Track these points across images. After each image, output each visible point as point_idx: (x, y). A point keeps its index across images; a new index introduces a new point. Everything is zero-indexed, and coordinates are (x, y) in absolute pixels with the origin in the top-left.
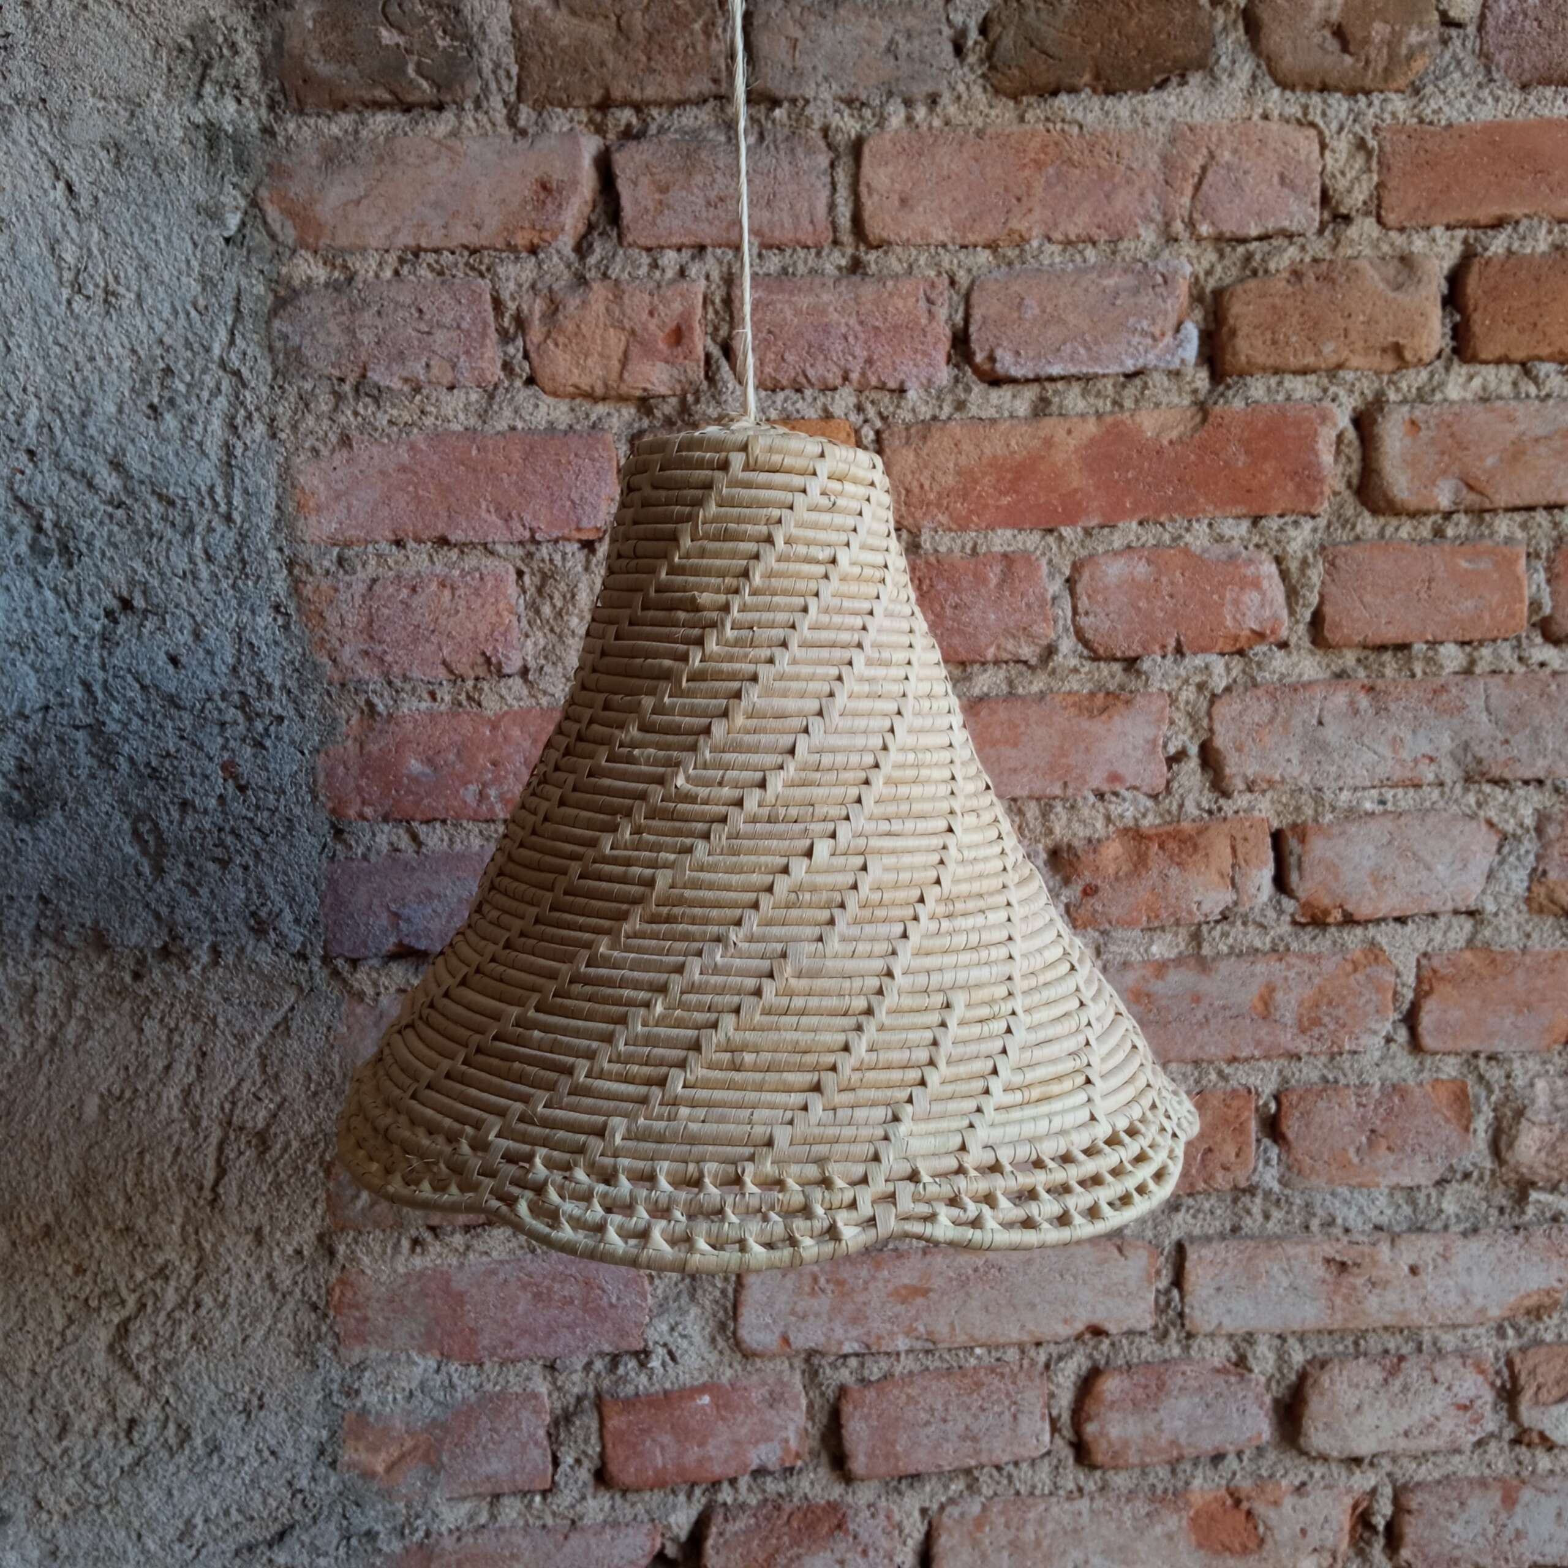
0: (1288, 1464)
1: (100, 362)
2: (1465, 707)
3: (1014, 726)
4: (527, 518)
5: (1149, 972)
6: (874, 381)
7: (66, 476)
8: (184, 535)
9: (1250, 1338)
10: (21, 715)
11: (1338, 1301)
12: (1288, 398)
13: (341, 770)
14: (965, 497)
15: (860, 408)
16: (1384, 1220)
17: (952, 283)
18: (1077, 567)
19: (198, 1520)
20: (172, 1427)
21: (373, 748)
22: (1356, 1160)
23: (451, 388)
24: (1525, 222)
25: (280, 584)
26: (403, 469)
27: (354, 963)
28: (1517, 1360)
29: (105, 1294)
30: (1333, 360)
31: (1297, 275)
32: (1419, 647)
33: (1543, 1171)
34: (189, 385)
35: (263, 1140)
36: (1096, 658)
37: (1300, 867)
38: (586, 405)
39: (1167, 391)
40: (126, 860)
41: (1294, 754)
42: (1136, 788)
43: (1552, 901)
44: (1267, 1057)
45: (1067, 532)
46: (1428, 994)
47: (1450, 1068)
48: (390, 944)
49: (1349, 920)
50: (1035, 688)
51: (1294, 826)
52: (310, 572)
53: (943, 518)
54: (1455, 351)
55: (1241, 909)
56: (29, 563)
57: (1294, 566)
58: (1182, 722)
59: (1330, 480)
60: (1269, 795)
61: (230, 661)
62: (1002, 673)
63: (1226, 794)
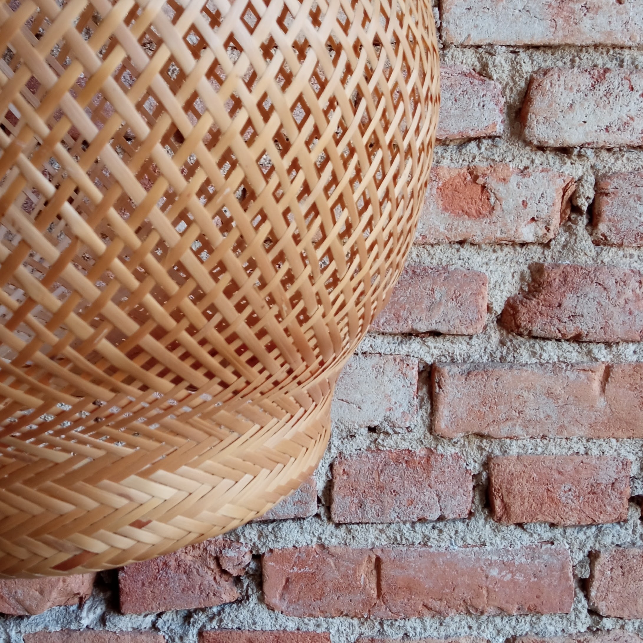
9: (491, 49)
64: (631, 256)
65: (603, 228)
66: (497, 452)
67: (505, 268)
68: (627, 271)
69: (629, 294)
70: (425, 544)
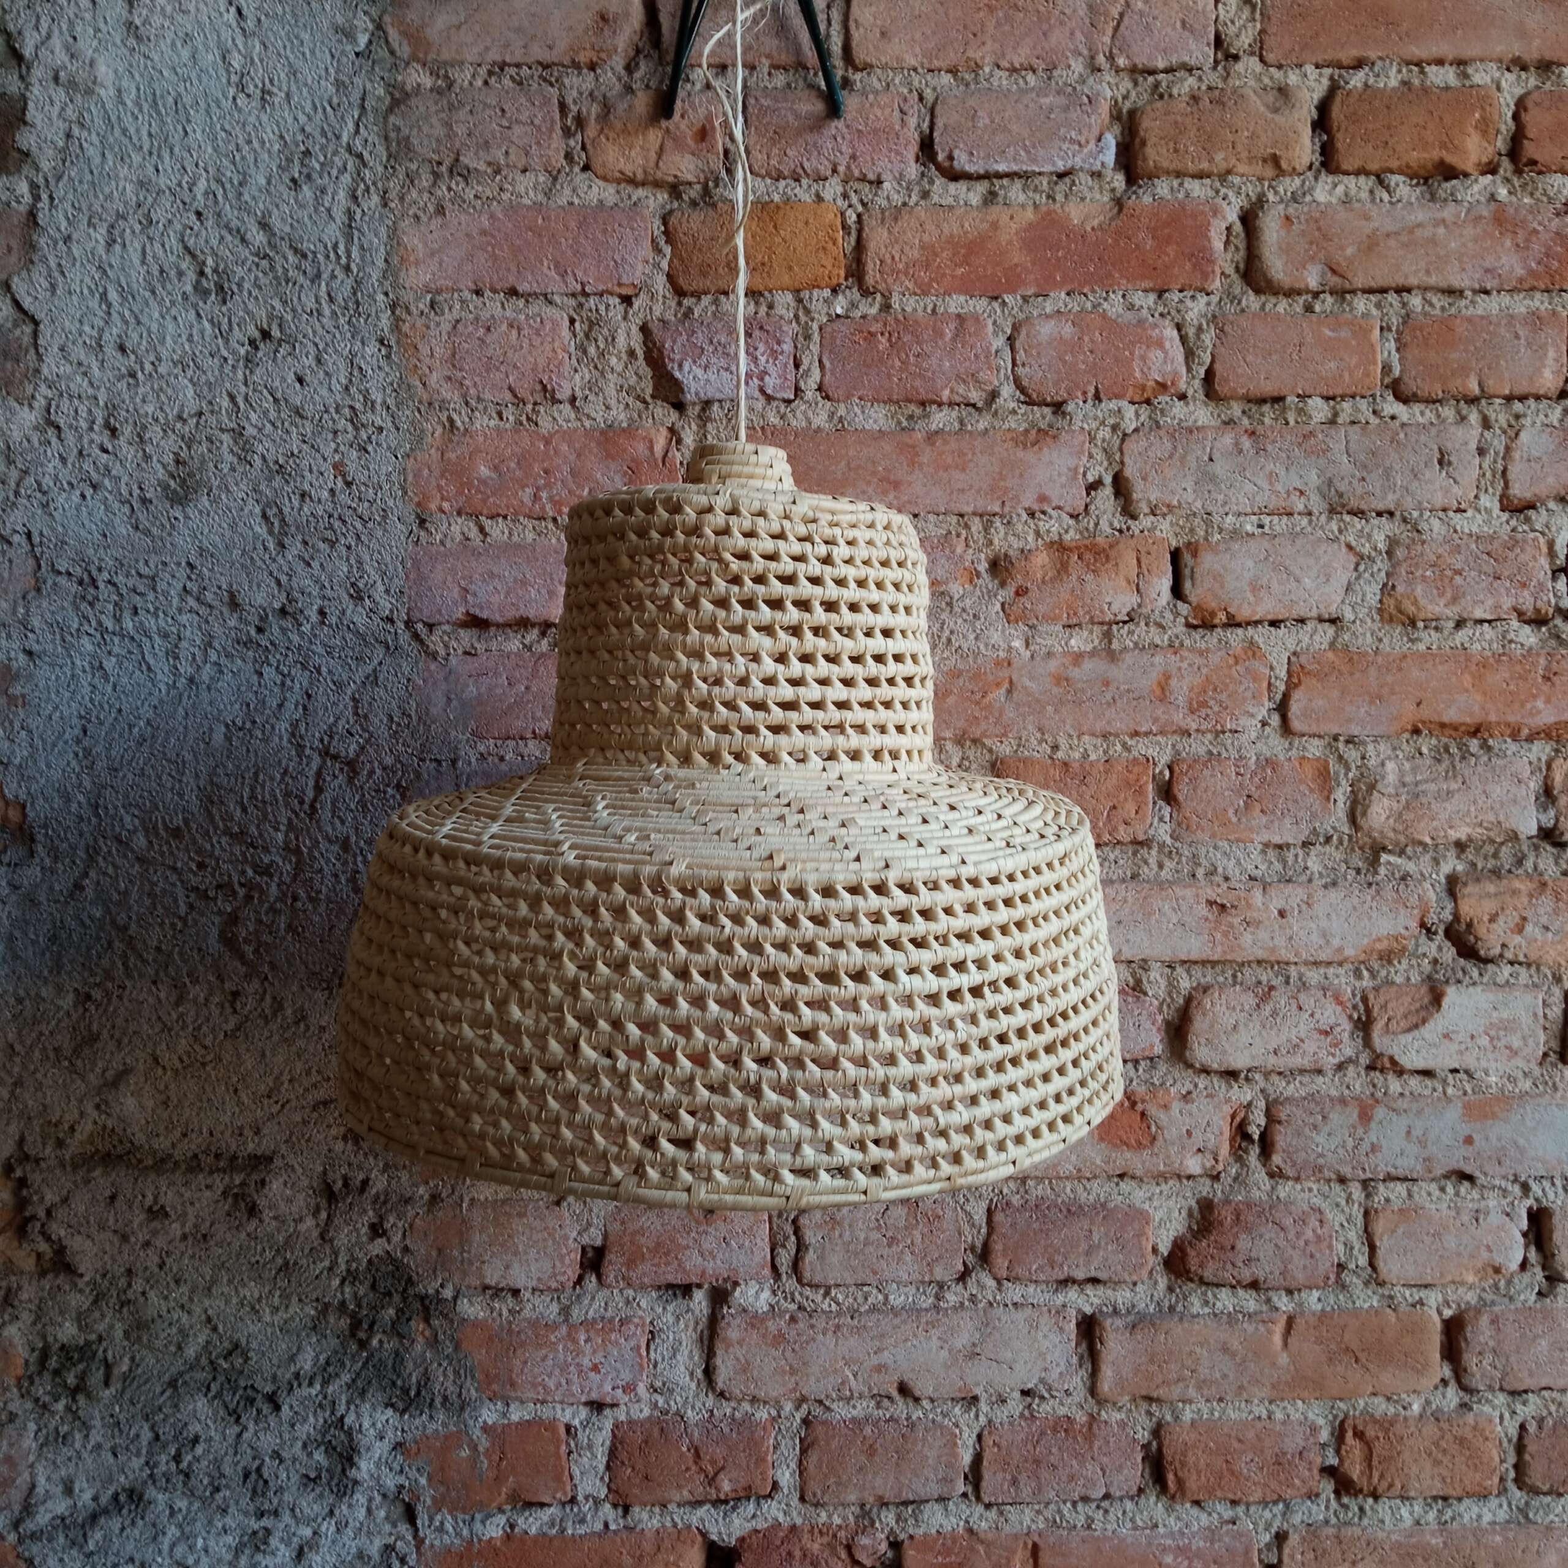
0: (1177, 1075)
1: (256, 144)
2: (1329, 449)
3: (961, 454)
4: (580, 274)
5: (1067, 661)
6: (857, 173)
7: (224, 232)
8: (313, 281)
9: (1144, 965)
10: (180, 417)
11: (1218, 936)
12: (1187, 196)
13: (426, 472)
14: (927, 267)
15: (845, 196)
16: (1258, 873)
17: (921, 99)
18: (1016, 328)
19: (286, 1077)
20: (268, 999)
21: (452, 456)
22: (1234, 820)
23: (524, 171)
24: (1379, 63)
25: (385, 321)
26: (484, 233)
27: (430, 627)
28: (1371, 997)
29: (219, 887)
30: (1223, 166)
31: (1195, 98)
32: (1291, 399)
33: (1391, 835)
34: (322, 165)
35: (352, 766)
36: (1030, 403)
37: (1192, 578)
38: (630, 189)
39: (1091, 189)
40: (256, 537)
41: (1189, 484)
42: (1060, 508)
43: (1401, 612)
44: (1162, 733)
45: (1008, 298)
46: (1296, 686)
47: (1315, 748)
48: (459, 613)
49: (1233, 623)
50: (981, 426)
51: (1189, 544)
52: (409, 312)
53: (910, 285)
54: (1323, 164)
55: (1144, 611)
56: (192, 299)
57: (1191, 332)
58: (1099, 456)
59: (1220, 262)
60: (1169, 518)
61: (344, 381)
62: (954, 414)
63: (1134, 517)
64: (1310, 1190)
65: (1277, 1159)
66: (1168, 1418)
67: (1171, 1203)
68: (1306, 1208)
69: (1309, 1234)
70: (1089, 1527)
